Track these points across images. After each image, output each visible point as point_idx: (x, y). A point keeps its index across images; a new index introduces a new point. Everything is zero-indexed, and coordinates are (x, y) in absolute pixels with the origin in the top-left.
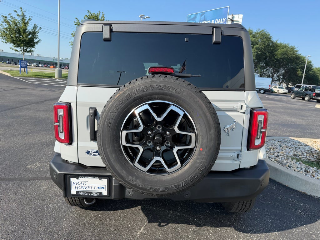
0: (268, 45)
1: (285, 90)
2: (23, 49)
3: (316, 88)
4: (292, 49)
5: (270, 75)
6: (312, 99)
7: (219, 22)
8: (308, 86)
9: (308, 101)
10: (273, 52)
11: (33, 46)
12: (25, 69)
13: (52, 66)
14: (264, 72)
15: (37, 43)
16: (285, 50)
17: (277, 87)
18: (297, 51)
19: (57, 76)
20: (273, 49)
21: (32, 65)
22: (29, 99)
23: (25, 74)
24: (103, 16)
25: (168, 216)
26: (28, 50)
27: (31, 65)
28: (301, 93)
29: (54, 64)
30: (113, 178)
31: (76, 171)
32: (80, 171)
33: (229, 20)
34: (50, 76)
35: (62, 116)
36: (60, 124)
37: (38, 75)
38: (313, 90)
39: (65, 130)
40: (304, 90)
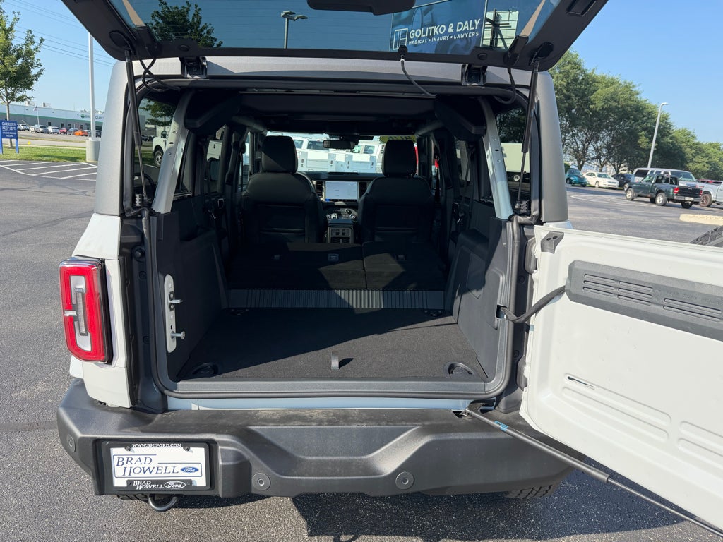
0: (575, 80)
1: (613, 180)
2: (4, 93)
3: (679, 174)
4: (628, 87)
5: (578, 148)
6: (672, 200)
7: (465, 27)
8: (663, 171)
9: (664, 205)
10: (586, 96)
11: (28, 85)
12: (13, 140)
13: (80, 132)
14: (567, 141)
16: (611, 89)
17: (596, 173)
18: (637, 93)
19: (90, 157)
20: (586, 89)
21: (32, 129)
22: (22, 217)
23: (14, 153)
24: (198, 13)
25: (358, 514)
26: (18, 95)
27: (28, 130)
28: (648, 188)
29: (85, 126)
30: (220, 447)
31: (126, 430)
32: (135, 428)
33: (488, 23)
34: (74, 156)
35: (83, 293)
36: (80, 313)
37: (45, 156)
38: (674, 180)
39: (91, 327)
40: (653, 182)
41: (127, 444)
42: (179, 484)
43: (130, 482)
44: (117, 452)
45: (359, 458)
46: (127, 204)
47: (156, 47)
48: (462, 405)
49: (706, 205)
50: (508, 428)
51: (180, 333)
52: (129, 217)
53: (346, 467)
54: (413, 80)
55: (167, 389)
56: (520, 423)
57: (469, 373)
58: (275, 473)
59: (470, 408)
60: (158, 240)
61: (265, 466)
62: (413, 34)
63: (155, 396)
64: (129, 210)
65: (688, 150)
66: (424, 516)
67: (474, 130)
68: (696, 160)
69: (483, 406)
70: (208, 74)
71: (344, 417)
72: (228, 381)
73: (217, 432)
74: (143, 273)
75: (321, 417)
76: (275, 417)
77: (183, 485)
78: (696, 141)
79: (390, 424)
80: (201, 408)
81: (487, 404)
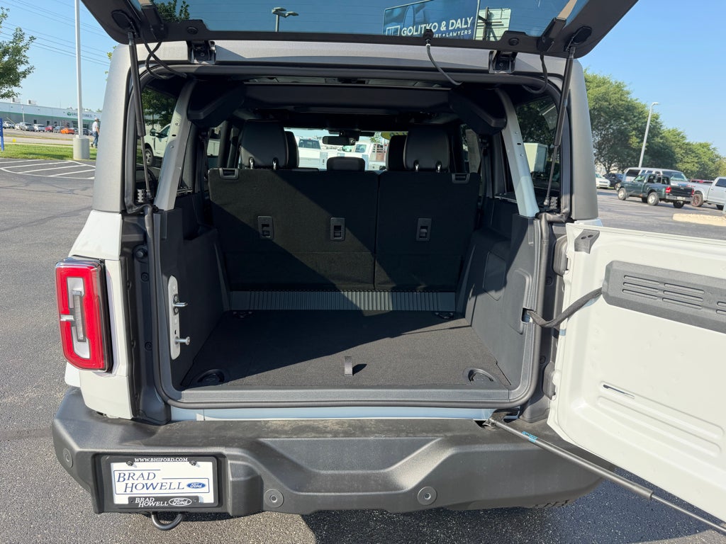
1: (604, 180)
3: (670, 174)
4: (619, 87)
6: (664, 199)
7: (457, 26)
8: (654, 171)
9: (656, 204)
11: (15, 81)
13: (66, 130)
15: (24, 74)
16: (602, 89)
18: (628, 93)
19: (77, 155)
21: (17, 127)
22: (8, 215)
24: (186, 10)
25: (369, 526)
26: (4, 91)
27: (14, 128)
28: (640, 188)
29: (71, 124)
30: (229, 462)
31: (127, 444)
32: (138, 441)
33: (481, 21)
34: (61, 153)
35: (81, 297)
36: (77, 317)
37: (31, 154)
38: (666, 180)
39: (91, 334)
40: (645, 181)
41: (129, 458)
42: (185, 500)
43: (132, 500)
44: (117, 467)
45: (378, 472)
46: (129, 200)
47: (162, 29)
48: (485, 415)
49: (698, 205)
50: (537, 439)
51: (185, 338)
52: (132, 214)
53: (365, 482)
54: (439, 66)
55: (171, 398)
56: (547, 433)
57: (491, 380)
58: (288, 489)
59: (493, 417)
60: (162, 239)
61: (278, 481)
62: (405, 32)
63: (158, 406)
64: (131, 207)
65: (678, 150)
66: (437, 528)
67: (493, 123)
68: (686, 160)
69: (507, 415)
70: (217, 59)
71: (360, 428)
72: (236, 389)
73: (226, 445)
74: (146, 275)
75: (336, 427)
76: (286, 428)
77: (189, 502)
78: (687, 141)
79: (410, 435)
80: (208, 419)
81: (511, 413)
